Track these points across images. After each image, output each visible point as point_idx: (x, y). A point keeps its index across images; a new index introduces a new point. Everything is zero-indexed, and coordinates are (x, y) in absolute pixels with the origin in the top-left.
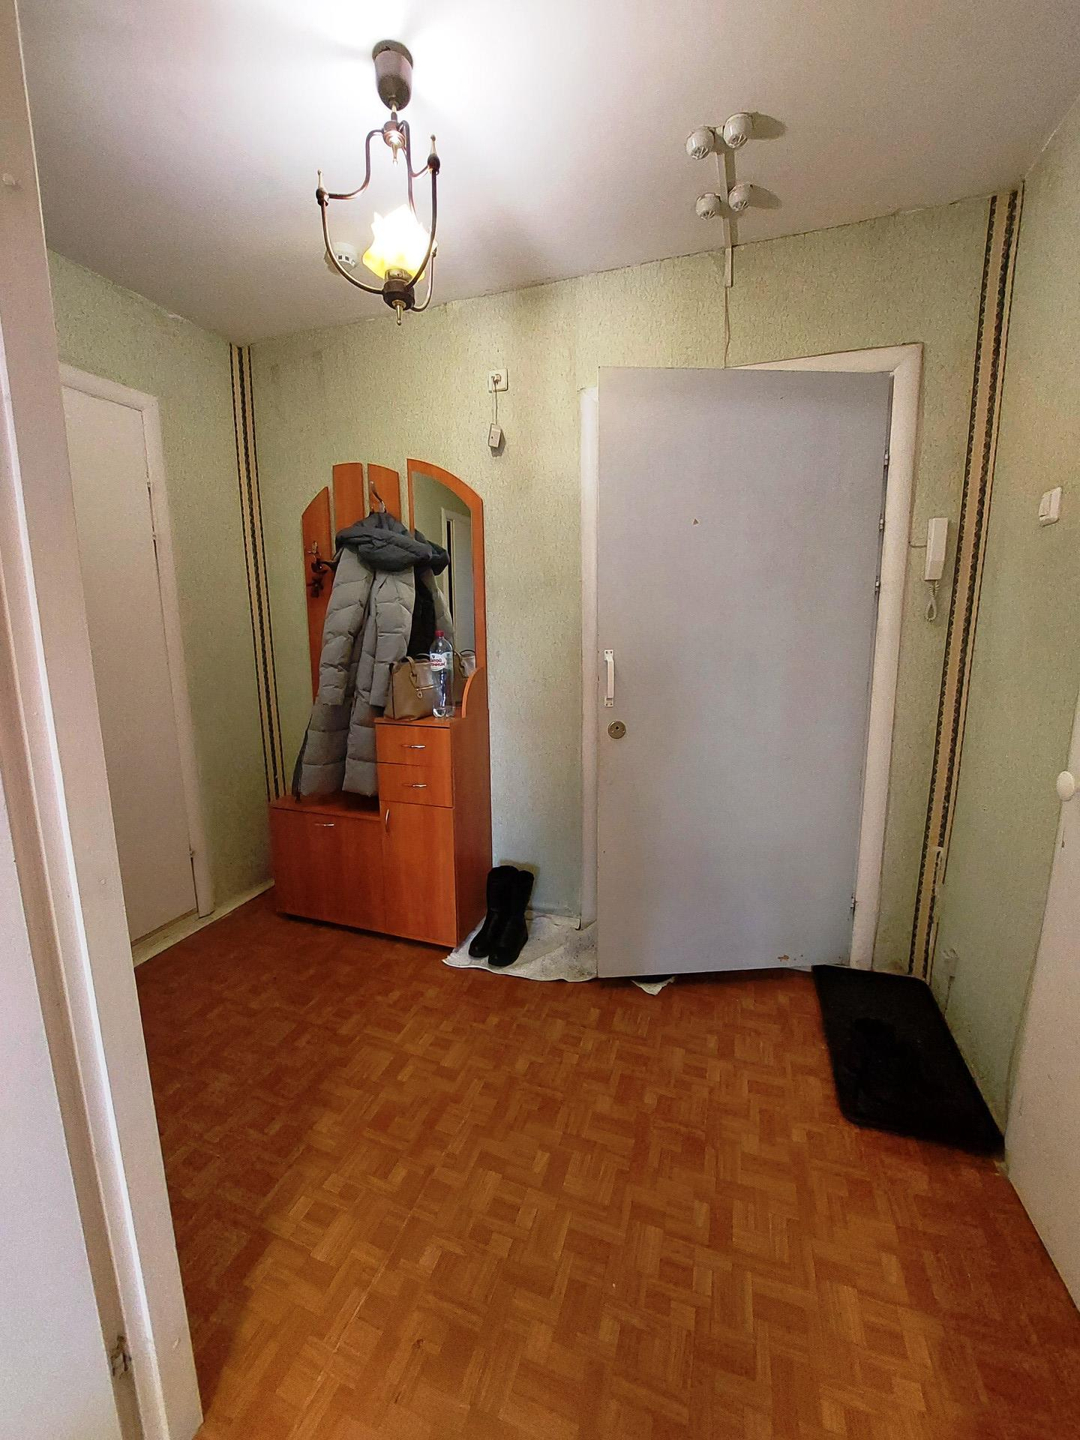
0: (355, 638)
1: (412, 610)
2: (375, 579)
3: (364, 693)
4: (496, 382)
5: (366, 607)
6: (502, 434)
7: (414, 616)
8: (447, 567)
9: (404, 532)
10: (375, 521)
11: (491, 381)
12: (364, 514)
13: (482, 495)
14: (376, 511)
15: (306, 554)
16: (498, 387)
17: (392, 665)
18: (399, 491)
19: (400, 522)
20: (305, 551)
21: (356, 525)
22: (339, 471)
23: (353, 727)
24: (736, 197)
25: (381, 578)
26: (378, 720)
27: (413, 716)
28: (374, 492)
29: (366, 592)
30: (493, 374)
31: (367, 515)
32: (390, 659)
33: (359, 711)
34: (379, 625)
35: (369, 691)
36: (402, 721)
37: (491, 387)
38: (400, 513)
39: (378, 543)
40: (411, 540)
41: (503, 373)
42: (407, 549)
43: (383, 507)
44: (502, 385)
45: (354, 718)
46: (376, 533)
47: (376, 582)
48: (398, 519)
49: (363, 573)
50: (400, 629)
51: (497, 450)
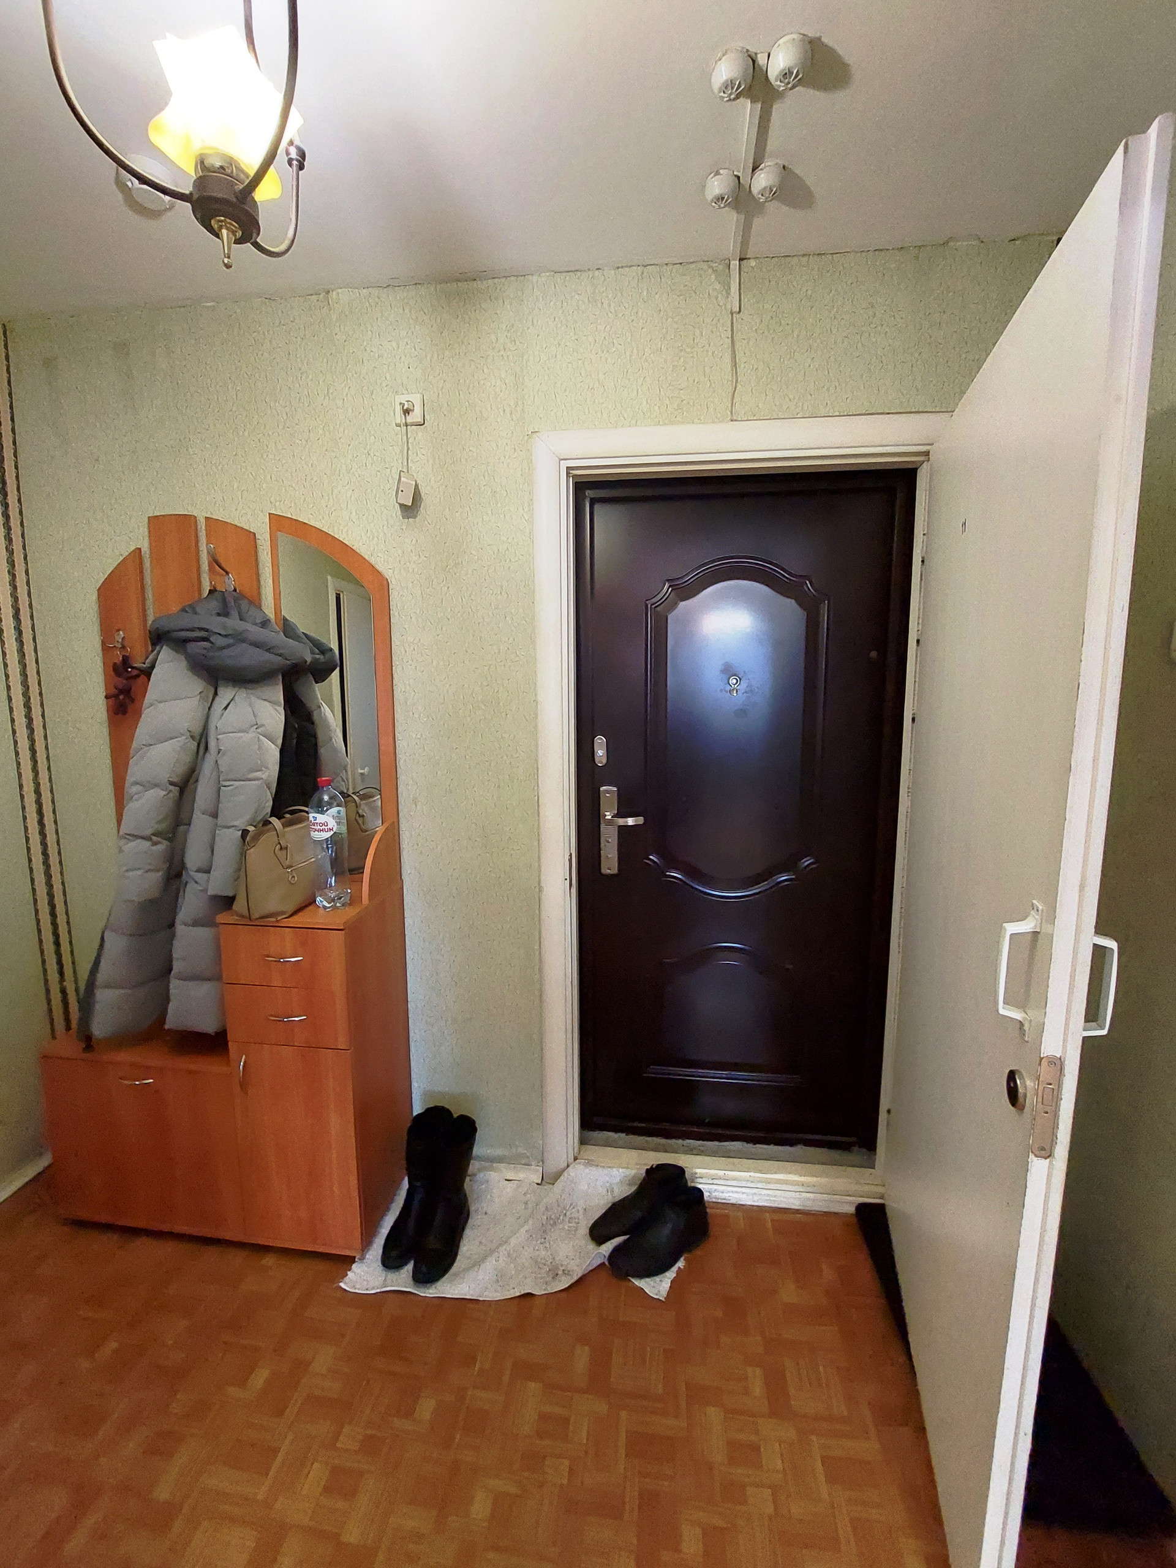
0: (182, 791)
1: (280, 742)
2: (216, 694)
3: (199, 876)
4: (407, 412)
5: (202, 740)
6: (416, 485)
7: (282, 751)
8: (337, 672)
9: (265, 623)
10: (214, 605)
11: (398, 409)
12: (200, 594)
13: (387, 573)
14: (218, 588)
15: (106, 649)
16: (410, 419)
17: (245, 833)
18: (257, 560)
19: (259, 607)
20: (103, 643)
21: (184, 610)
22: (157, 524)
23: (180, 928)
24: (762, 180)
25: (226, 693)
26: (222, 918)
27: (283, 913)
28: (215, 561)
29: (200, 714)
30: (403, 399)
31: (206, 593)
32: (241, 823)
33: (191, 903)
34: (222, 769)
35: (208, 872)
36: (265, 922)
37: (399, 418)
38: (259, 594)
39: (220, 641)
40: (277, 637)
41: (416, 399)
42: (268, 650)
43: (230, 582)
44: (416, 416)
45: (181, 916)
46: (215, 624)
47: (217, 699)
48: (256, 602)
49: (196, 686)
50: (258, 774)
51: (410, 510)
